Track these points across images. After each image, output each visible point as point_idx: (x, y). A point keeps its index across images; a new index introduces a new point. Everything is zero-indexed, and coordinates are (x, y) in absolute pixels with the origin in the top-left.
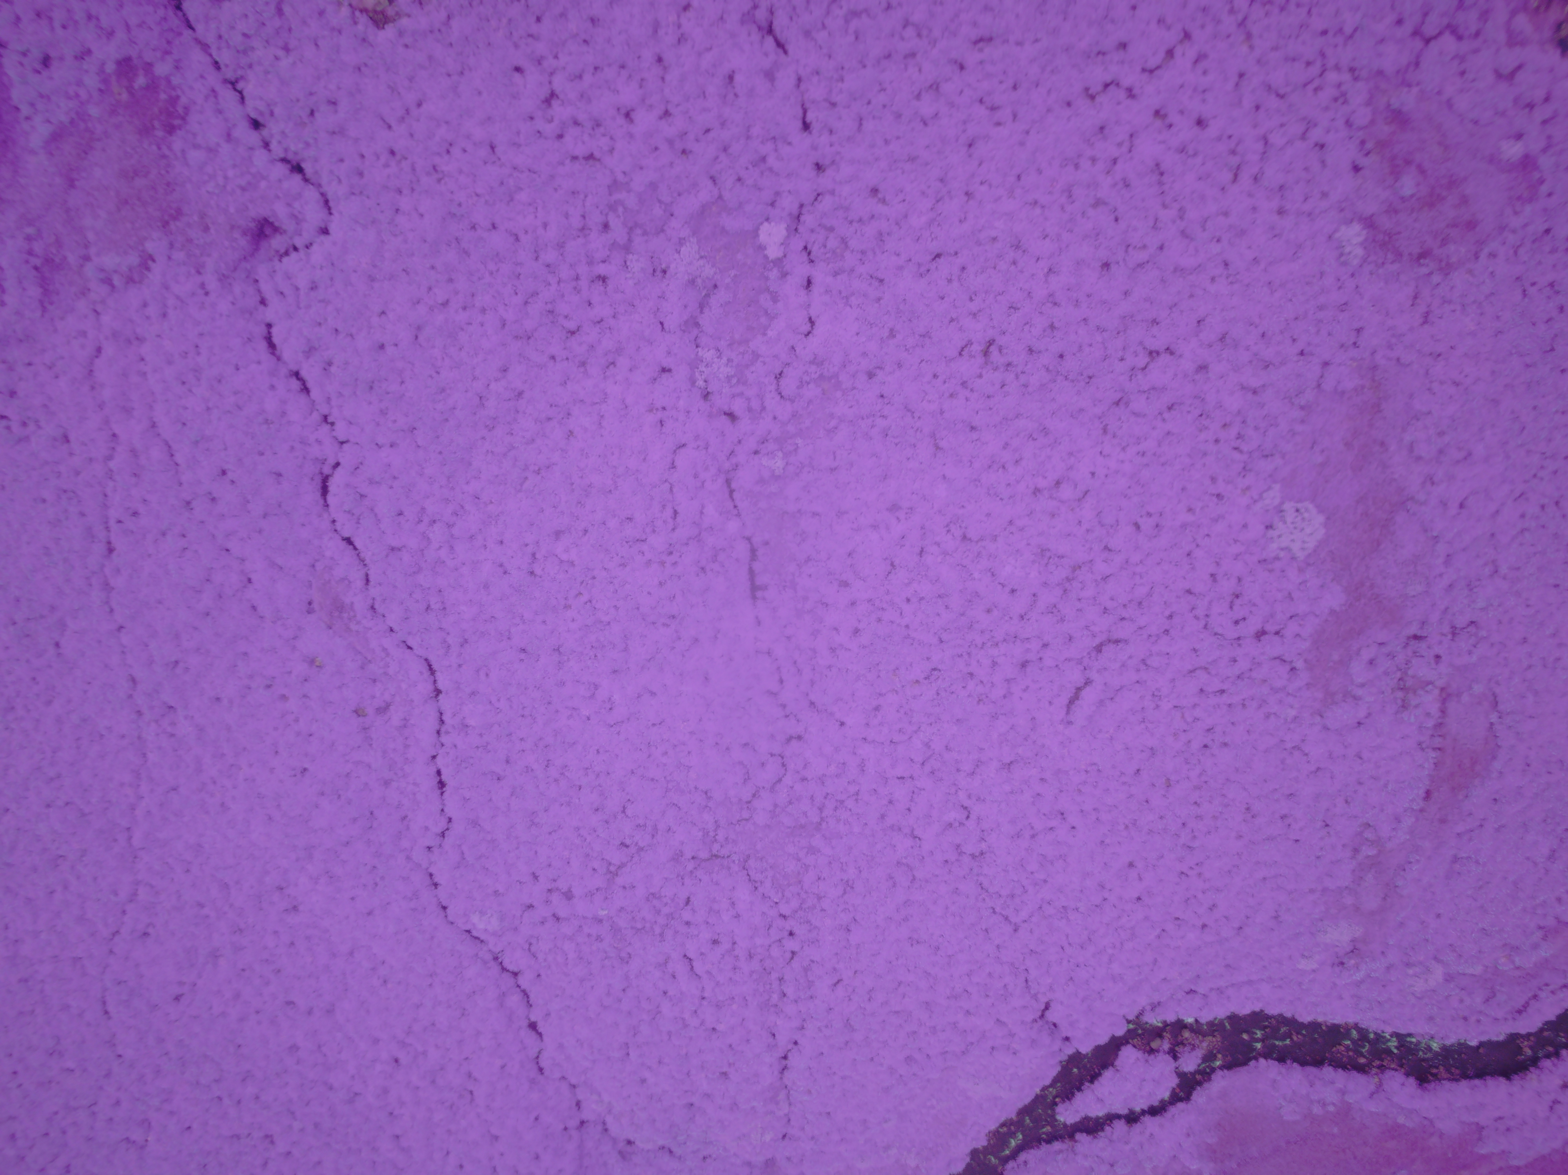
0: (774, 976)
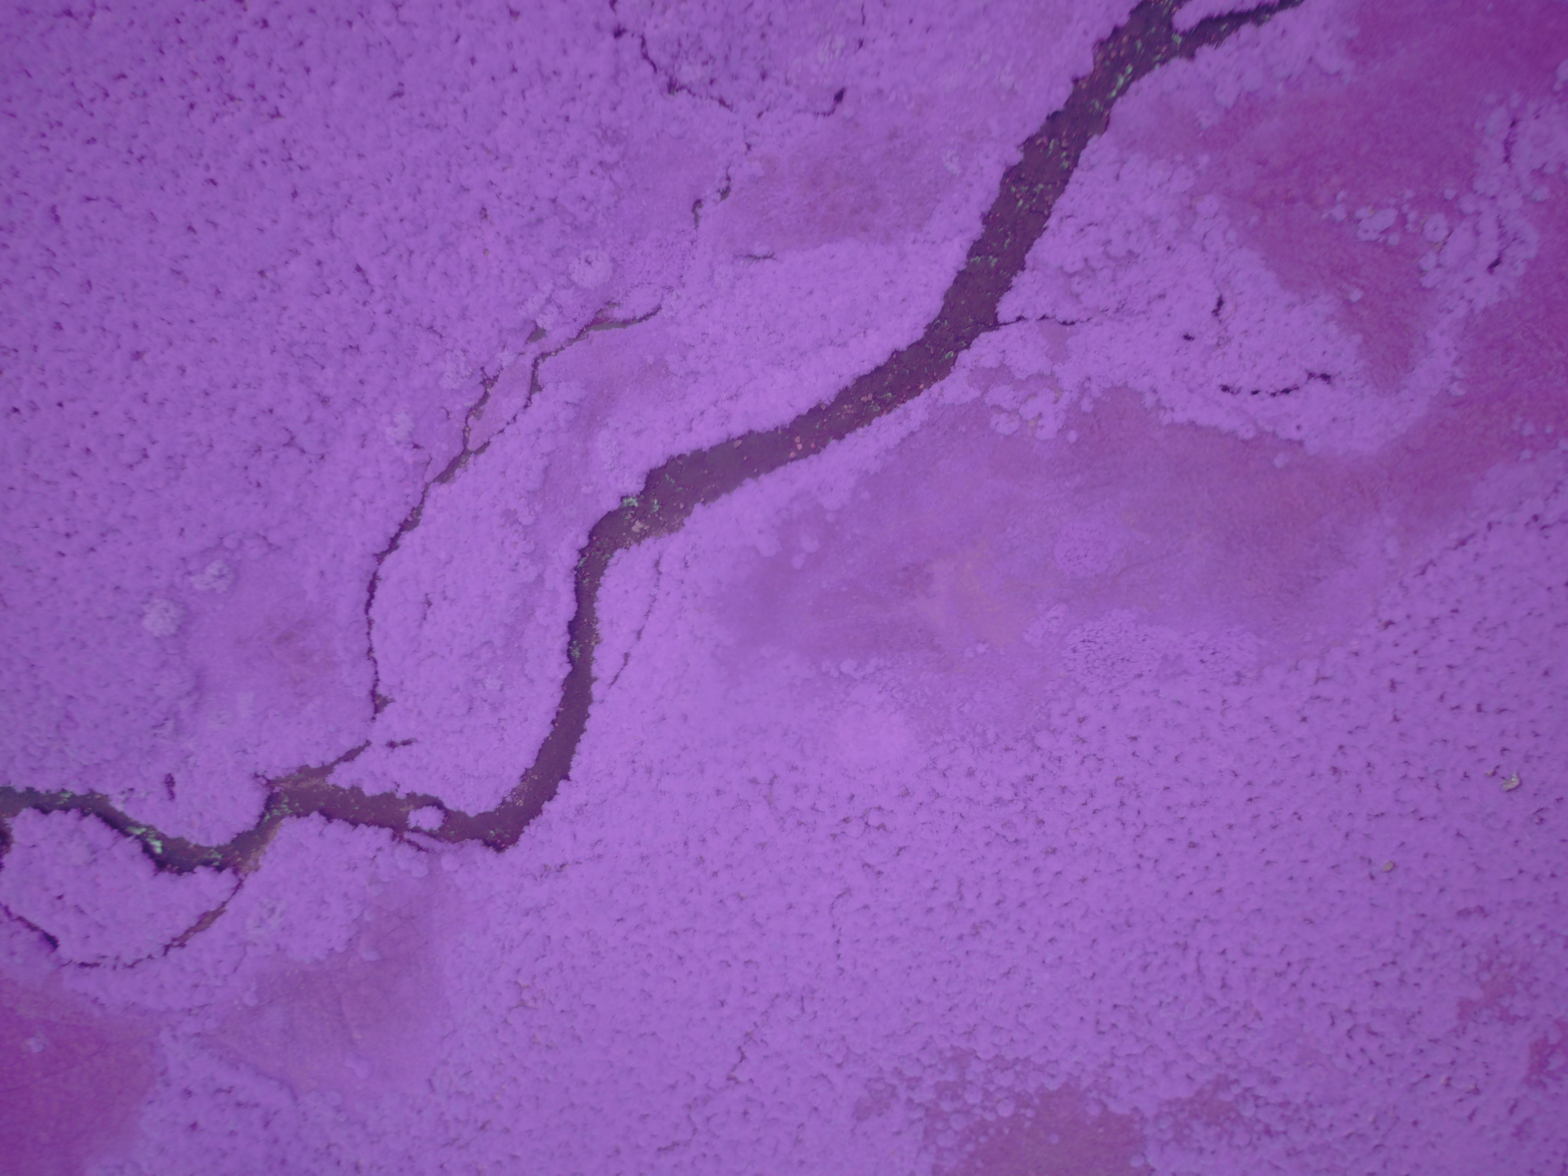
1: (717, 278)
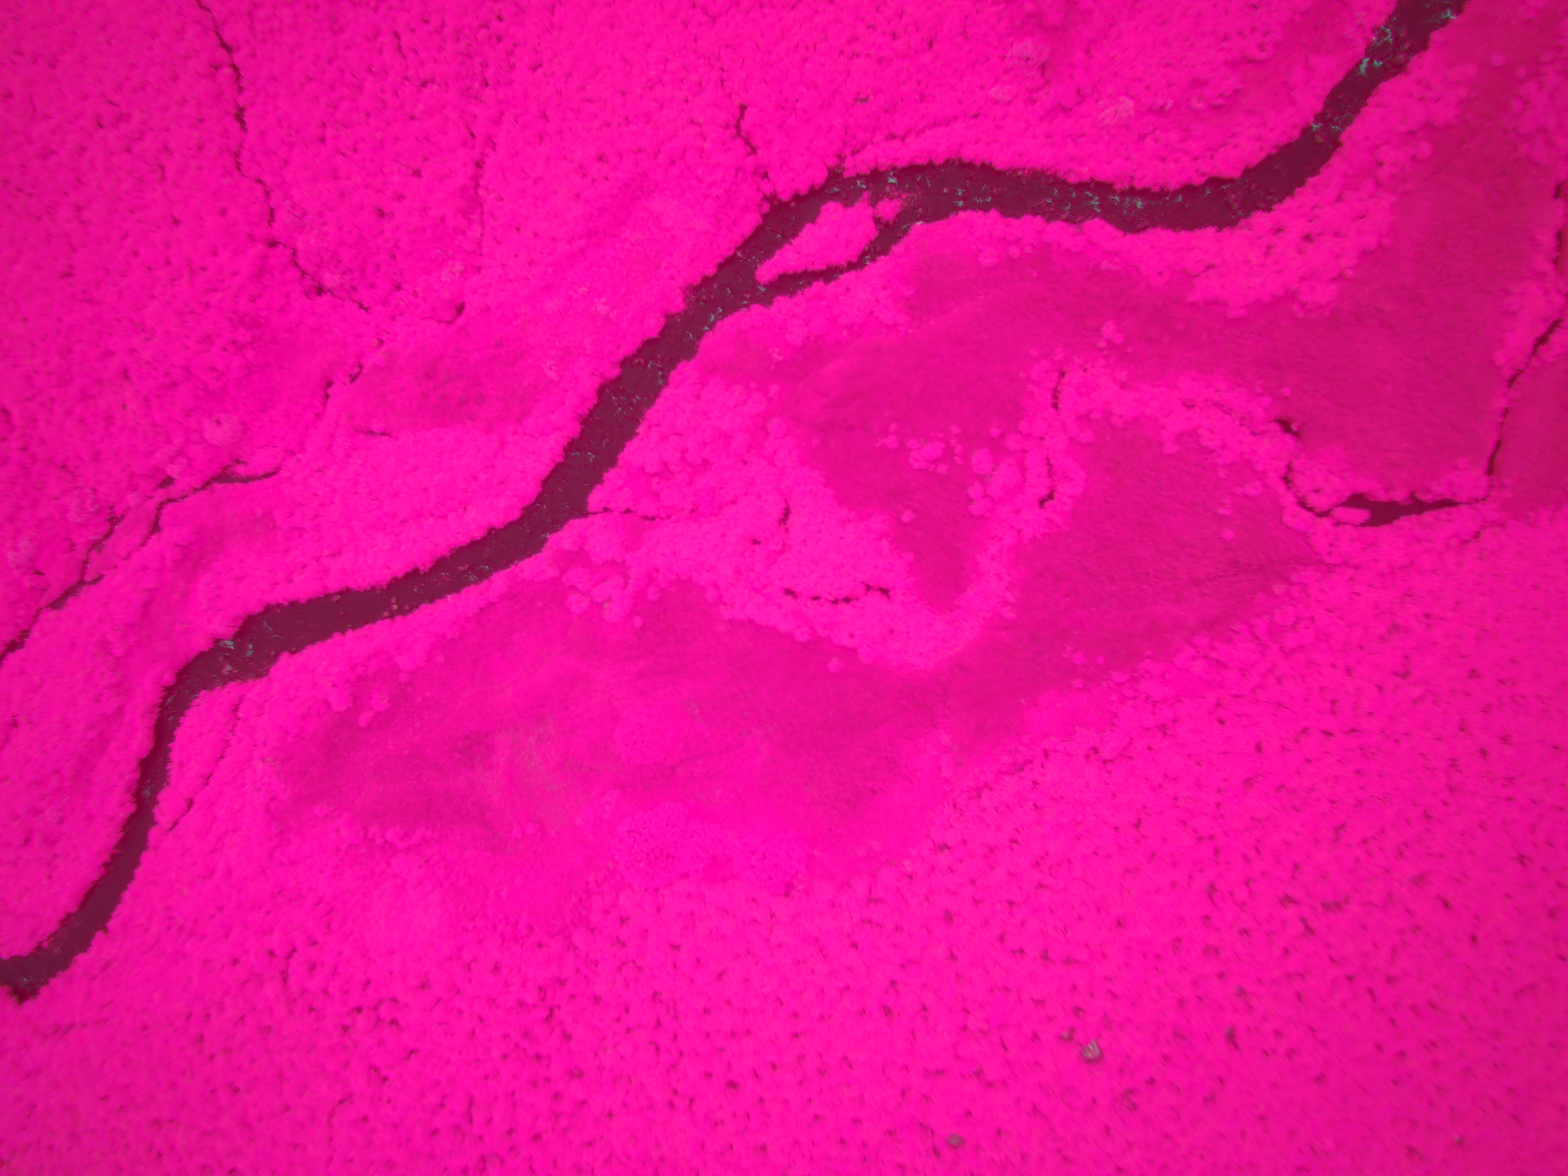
0: (478, 61)
1: (335, 449)
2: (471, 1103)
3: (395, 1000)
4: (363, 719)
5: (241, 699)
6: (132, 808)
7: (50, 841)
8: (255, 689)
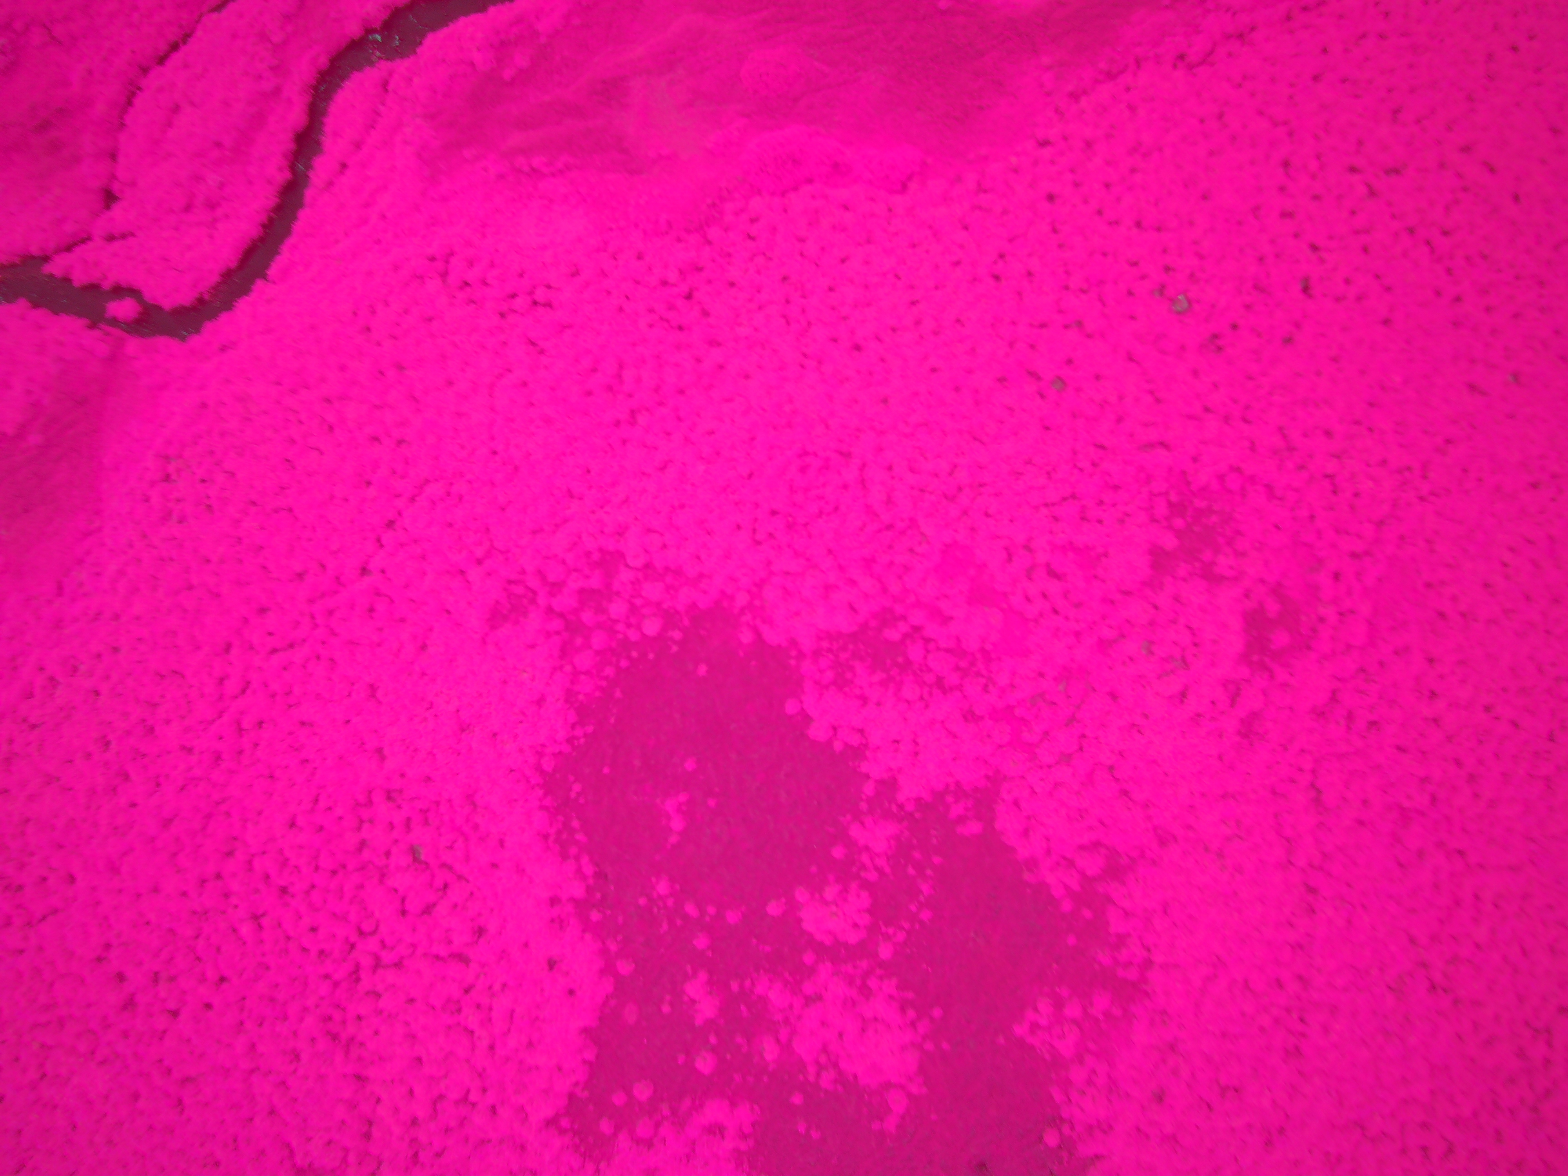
2: (621, 367)
3: (549, 287)
4: (508, 73)
5: (391, 74)
6: (288, 176)
7: (211, 206)
8: (402, 65)
